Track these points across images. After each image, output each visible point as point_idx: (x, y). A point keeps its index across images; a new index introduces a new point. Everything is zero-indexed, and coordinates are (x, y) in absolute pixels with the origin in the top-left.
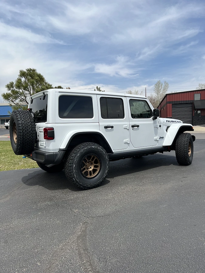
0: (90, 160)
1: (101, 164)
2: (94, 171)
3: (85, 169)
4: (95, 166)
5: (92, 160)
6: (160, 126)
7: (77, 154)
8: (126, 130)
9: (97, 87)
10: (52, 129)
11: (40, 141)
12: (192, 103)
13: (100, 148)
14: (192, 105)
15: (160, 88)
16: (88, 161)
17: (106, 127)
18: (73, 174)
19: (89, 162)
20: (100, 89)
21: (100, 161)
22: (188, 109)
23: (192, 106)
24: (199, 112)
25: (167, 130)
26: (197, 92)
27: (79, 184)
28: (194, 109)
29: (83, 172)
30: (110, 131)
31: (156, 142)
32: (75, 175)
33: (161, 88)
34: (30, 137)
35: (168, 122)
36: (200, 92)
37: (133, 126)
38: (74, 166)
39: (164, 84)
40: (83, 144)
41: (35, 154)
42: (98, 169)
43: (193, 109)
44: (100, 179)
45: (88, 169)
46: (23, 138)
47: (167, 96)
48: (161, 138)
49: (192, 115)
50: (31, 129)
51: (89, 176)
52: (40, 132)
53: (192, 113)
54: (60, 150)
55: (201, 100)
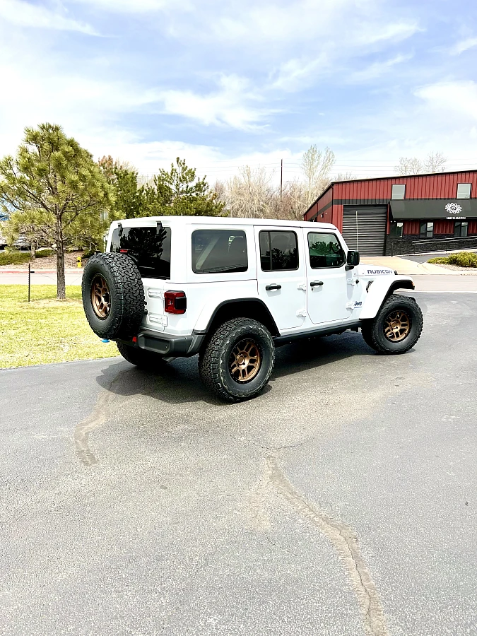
0: (244, 351)
1: (261, 356)
2: (250, 368)
3: (235, 366)
4: (252, 361)
5: (247, 350)
6: (357, 282)
7: (224, 339)
8: (301, 291)
9: (178, 159)
10: (183, 294)
11: (151, 313)
12: (386, 207)
13: (262, 329)
14: (384, 211)
15: (315, 163)
16: (240, 352)
17: (269, 288)
18: (219, 375)
19: (242, 353)
20: (184, 164)
21: (260, 351)
22: (377, 218)
23: (386, 213)
24: (400, 225)
25: (367, 289)
26: (397, 180)
27: (227, 392)
28: (390, 219)
29: (233, 371)
30: (274, 293)
31: (349, 312)
32: (222, 378)
33: (318, 163)
34: (136, 308)
35: (370, 274)
36: (405, 180)
37: (312, 285)
38: (221, 361)
39: (324, 154)
40: (233, 321)
41: (143, 338)
42: (257, 365)
43: (387, 220)
44: (260, 384)
45: (239, 365)
46: (125, 309)
47: (334, 187)
48: (357, 304)
49: (386, 231)
50: (138, 292)
51: (240, 378)
52: (150, 296)
53: (386, 227)
54: (195, 332)
55: (405, 199)
